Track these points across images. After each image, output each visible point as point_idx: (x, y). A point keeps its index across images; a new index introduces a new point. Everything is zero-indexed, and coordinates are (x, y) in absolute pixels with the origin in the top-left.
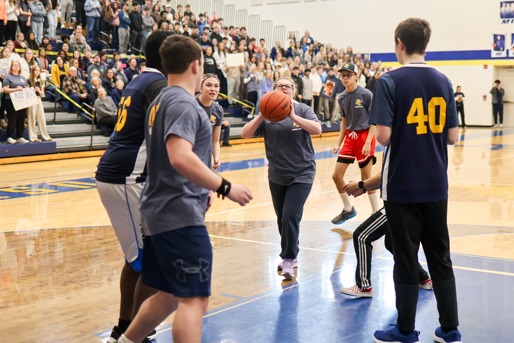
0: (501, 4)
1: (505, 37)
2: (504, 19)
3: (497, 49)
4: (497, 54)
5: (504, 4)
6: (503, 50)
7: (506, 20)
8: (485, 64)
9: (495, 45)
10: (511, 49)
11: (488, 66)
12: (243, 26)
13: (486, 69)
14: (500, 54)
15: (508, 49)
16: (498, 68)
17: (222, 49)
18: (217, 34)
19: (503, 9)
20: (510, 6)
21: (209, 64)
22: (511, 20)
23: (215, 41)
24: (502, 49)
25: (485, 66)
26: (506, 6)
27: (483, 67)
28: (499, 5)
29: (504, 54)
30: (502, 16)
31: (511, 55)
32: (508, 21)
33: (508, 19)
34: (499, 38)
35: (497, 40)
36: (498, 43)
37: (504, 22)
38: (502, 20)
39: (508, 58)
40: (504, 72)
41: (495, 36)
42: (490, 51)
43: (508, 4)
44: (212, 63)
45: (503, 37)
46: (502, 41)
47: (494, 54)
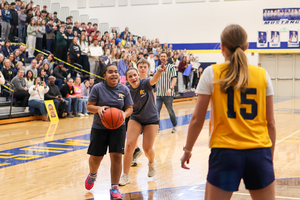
0: (264, 10)
1: (267, 33)
2: (266, 21)
3: (261, 41)
4: (261, 45)
5: (266, 11)
6: (265, 43)
7: (267, 21)
8: (253, 52)
9: (260, 39)
10: (271, 42)
11: (255, 54)
12: (95, 23)
13: (253, 56)
14: (263, 45)
15: (268, 41)
16: (261, 55)
17: (83, 40)
18: (77, 28)
19: (265, 14)
20: (270, 12)
21: (76, 50)
22: (271, 22)
23: (76, 33)
24: (264, 41)
25: (252, 53)
26: (267, 12)
27: (251, 54)
28: (262, 11)
29: (266, 45)
30: (265, 19)
31: (271, 46)
32: (269, 22)
33: (269, 21)
34: (262, 34)
35: (261, 36)
36: (262, 38)
37: (266, 23)
38: (264, 22)
39: (268, 48)
40: (265, 58)
41: (260, 33)
42: (255, 43)
43: (269, 11)
44: (78, 50)
45: (265, 34)
46: (265, 36)
47: (259, 45)
